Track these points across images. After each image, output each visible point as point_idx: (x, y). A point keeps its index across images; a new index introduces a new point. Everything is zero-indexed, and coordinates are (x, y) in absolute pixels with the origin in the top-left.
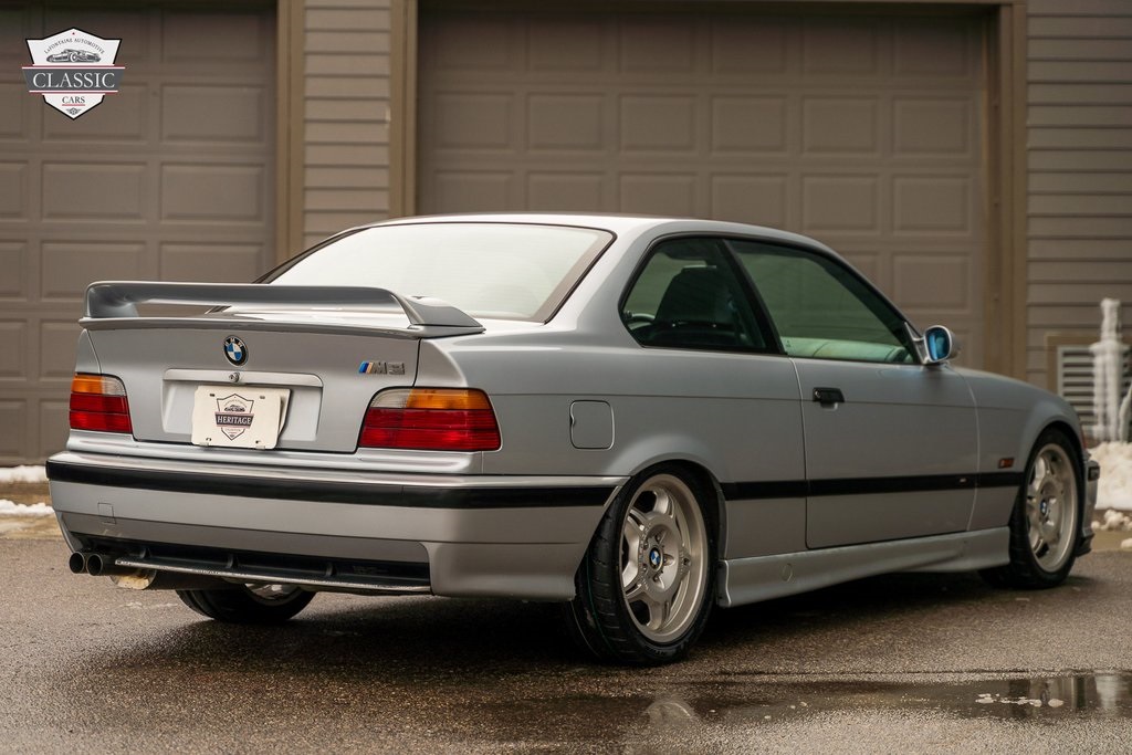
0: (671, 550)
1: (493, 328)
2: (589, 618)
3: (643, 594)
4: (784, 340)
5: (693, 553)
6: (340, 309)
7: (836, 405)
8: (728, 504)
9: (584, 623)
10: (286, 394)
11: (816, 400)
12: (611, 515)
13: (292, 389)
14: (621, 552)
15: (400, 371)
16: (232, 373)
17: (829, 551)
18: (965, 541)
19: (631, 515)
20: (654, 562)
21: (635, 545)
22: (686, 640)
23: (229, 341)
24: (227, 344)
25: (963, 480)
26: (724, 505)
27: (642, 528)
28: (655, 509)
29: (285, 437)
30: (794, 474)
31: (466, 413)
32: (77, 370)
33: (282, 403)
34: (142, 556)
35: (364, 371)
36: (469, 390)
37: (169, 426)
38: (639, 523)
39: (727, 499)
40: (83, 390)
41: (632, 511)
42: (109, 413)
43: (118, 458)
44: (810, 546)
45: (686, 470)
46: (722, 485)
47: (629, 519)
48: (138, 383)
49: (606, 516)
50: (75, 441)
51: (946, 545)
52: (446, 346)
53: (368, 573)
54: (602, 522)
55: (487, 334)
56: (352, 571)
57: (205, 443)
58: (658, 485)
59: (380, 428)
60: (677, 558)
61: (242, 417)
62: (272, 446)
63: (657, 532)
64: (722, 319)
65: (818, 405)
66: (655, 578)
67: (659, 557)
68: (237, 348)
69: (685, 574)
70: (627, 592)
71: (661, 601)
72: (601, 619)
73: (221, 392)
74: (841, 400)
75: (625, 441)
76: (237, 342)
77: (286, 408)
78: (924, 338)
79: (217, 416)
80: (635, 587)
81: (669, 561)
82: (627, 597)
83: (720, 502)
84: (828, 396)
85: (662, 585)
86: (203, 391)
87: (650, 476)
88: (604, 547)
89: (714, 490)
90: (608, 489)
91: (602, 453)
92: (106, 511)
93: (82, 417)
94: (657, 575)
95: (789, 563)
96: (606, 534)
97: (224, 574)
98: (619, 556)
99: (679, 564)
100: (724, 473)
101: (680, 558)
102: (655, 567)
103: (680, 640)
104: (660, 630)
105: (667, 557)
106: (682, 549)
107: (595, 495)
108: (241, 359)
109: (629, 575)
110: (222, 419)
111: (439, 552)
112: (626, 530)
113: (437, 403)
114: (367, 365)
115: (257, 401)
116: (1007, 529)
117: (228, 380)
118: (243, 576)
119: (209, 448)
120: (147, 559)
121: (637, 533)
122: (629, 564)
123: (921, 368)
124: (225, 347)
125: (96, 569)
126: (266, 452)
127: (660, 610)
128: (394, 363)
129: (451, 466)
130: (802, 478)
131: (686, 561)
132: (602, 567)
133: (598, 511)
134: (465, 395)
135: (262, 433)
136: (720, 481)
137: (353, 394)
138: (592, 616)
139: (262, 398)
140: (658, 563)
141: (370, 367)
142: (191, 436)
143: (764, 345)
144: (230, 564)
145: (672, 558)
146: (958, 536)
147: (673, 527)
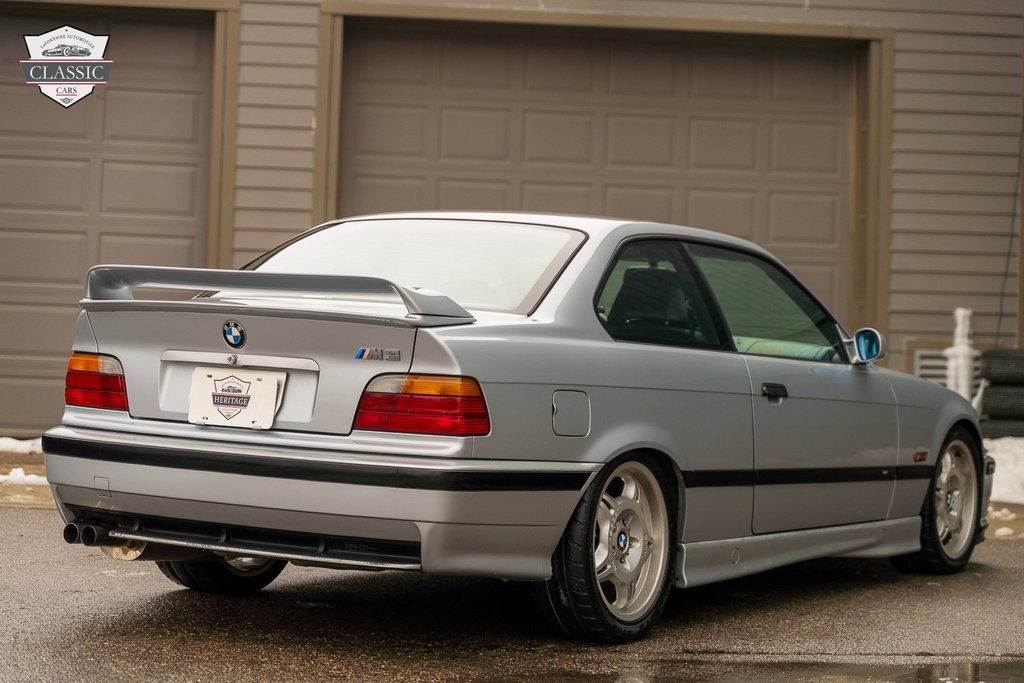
0: (636, 533)
1: (483, 320)
2: (562, 597)
3: (612, 575)
4: (735, 339)
5: (655, 537)
6: (331, 297)
7: (781, 400)
8: (688, 491)
9: (558, 601)
10: (282, 377)
11: (764, 394)
12: (586, 499)
13: (288, 372)
14: (594, 535)
15: (396, 357)
16: (230, 355)
17: (771, 536)
18: (885, 529)
19: (603, 500)
20: (622, 544)
21: (605, 529)
22: (648, 618)
23: (228, 325)
24: (226, 328)
25: (885, 472)
26: (684, 493)
27: (612, 512)
28: (623, 494)
29: (281, 418)
30: (744, 465)
31: (459, 399)
32: (74, 349)
33: (279, 385)
34: (136, 528)
35: (361, 356)
36: (463, 377)
37: (166, 404)
38: (609, 507)
39: (687, 486)
40: (80, 368)
41: (605, 497)
42: (107, 391)
43: (115, 434)
44: (755, 532)
45: (651, 458)
46: (683, 473)
47: (602, 504)
48: (136, 363)
49: (582, 500)
50: (71, 415)
51: (870, 532)
52: (441, 336)
53: (358, 550)
54: (578, 506)
55: (477, 324)
56: (343, 548)
57: (202, 422)
58: (627, 471)
59: (374, 412)
60: (641, 540)
61: (239, 398)
62: (268, 426)
63: (625, 516)
64: (674, 316)
65: (766, 398)
66: (622, 559)
67: (626, 540)
68: (236, 332)
69: (648, 556)
70: (599, 573)
71: (628, 583)
72: (575, 598)
73: (218, 374)
74: (785, 395)
75: (600, 429)
76: (236, 326)
77: (282, 391)
78: (854, 339)
79: (214, 396)
80: (605, 568)
81: (634, 544)
82: (599, 577)
83: (680, 489)
84: (774, 392)
85: (628, 567)
86: (200, 373)
87: (620, 464)
88: (579, 529)
89: (676, 479)
90: (584, 475)
91: (579, 440)
92: (102, 485)
93: (78, 394)
94: (623, 557)
95: (737, 547)
96: (582, 517)
97: (217, 548)
98: (591, 539)
99: (644, 546)
100: (686, 462)
101: (644, 541)
102: (622, 549)
103: (643, 619)
104: (625, 609)
105: (632, 539)
106: (646, 533)
107: (572, 480)
108: (240, 343)
109: (600, 556)
110: (219, 400)
111: (431, 532)
112: (599, 514)
113: (430, 389)
114: (364, 351)
115: (255, 383)
116: (919, 518)
117: (226, 362)
118: (237, 550)
119: (205, 427)
120: (140, 532)
121: (608, 517)
122: (600, 546)
123: (850, 367)
124: (224, 331)
125: (89, 540)
126: (262, 431)
127: (626, 589)
128: (390, 350)
129: (443, 450)
130: (750, 467)
131: (649, 543)
132: (576, 548)
133: (575, 496)
134: (458, 382)
135: (259, 413)
136: (682, 468)
137: (349, 379)
138: (566, 595)
139: (260, 380)
140: (625, 546)
141: (366, 354)
142: (187, 415)
143: (718, 343)
144: (223, 538)
145: (637, 541)
146: (878, 524)
147: (638, 511)
